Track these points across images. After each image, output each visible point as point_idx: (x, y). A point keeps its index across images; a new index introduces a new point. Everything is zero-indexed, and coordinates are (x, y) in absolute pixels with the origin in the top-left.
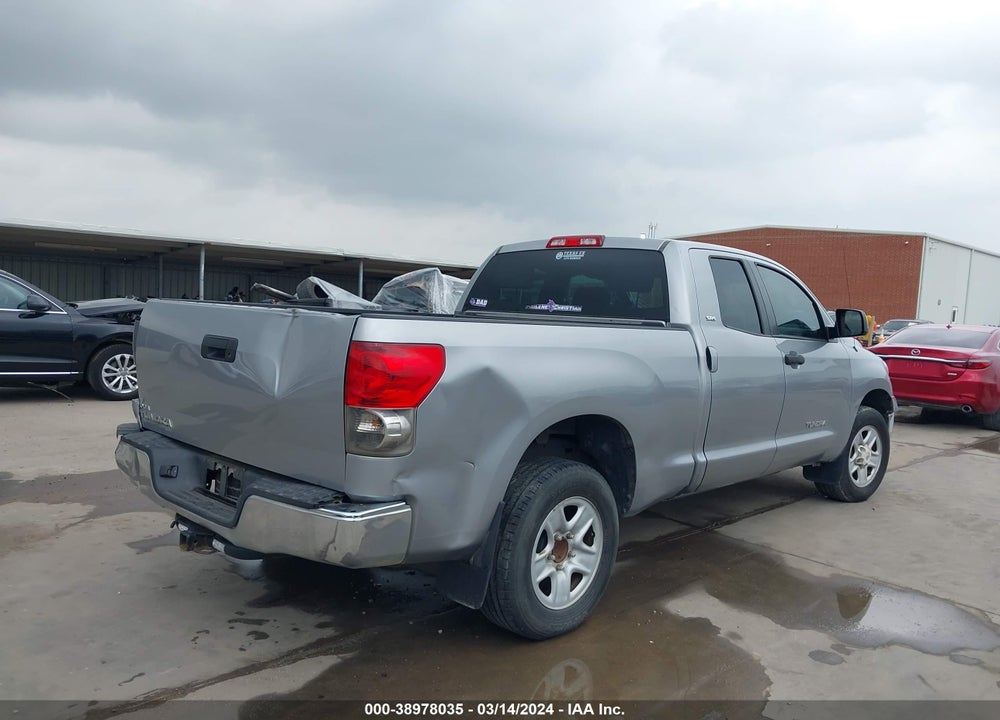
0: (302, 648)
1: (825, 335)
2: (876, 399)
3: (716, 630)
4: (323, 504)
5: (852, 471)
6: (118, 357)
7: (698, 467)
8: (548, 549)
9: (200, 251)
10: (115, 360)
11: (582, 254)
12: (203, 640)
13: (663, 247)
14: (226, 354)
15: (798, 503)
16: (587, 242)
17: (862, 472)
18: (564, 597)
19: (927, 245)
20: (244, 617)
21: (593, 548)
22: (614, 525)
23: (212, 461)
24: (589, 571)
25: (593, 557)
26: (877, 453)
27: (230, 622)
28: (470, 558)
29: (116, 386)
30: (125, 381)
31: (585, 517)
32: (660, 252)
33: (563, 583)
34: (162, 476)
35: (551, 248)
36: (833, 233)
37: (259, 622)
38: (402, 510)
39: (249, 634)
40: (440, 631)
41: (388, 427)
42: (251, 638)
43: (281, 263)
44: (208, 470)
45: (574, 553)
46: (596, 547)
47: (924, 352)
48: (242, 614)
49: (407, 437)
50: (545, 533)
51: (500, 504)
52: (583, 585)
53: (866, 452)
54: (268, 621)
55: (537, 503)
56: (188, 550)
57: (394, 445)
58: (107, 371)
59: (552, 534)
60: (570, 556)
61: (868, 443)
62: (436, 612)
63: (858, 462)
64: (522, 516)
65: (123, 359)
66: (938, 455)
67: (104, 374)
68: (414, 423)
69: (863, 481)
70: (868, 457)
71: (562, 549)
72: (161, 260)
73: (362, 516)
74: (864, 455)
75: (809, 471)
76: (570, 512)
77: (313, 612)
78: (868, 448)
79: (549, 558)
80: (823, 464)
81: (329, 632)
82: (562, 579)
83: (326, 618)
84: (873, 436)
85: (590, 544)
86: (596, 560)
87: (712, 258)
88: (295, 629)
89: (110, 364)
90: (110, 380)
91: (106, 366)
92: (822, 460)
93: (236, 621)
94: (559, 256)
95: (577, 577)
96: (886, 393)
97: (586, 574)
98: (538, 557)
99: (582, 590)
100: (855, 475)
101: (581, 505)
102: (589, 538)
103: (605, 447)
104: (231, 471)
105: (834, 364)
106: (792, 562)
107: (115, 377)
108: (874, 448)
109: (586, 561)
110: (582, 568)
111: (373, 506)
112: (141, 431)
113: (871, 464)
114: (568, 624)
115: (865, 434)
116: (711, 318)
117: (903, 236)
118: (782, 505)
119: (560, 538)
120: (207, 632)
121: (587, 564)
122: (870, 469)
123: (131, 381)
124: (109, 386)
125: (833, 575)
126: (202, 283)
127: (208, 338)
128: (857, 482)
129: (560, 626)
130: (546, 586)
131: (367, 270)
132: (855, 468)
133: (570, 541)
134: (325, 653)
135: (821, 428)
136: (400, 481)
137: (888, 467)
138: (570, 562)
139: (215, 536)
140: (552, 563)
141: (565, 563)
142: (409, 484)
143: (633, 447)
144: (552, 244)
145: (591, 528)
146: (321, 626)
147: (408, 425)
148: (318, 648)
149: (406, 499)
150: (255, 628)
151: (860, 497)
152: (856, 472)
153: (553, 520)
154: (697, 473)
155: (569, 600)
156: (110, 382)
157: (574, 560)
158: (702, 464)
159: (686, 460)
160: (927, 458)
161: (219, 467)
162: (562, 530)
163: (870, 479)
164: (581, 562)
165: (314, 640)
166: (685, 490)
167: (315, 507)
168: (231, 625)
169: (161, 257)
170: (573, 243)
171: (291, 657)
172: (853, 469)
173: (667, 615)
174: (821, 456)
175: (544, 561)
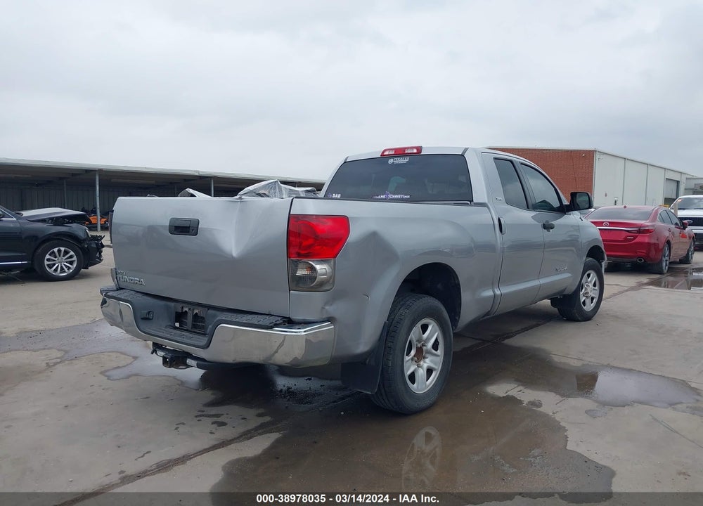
0: (252, 430)
1: (563, 210)
2: (595, 252)
3: (521, 402)
4: (276, 325)
5: (582, 301)
6: (56, 250)
7: (496, 298)
8: (413, 353)
9: (95, 176)
10: (53, 252)
11: (407, 159)
12: (181, 428)
13: (464, 152)
14: (191, 231)
15: (548, 324)
16: (409, 151)
17: (588, 301)
18: (423, 385)
19: (597, 156)
20: (204, 413)
21: (439, 352)
22: (450, 336)
23: (180, 306)
24: (436, 367)
25: (438, 358)
26: (596, 288)
27: (196, 417)
28: (367, 359)
29: (56, 270)
30: (61, 267)
31: (433, 333)
32: (462, 155)
33: (422, 375)
34: (142, 319)
35: (384, 157)
36: (535, 150)
37: (217, 416)
38: (328, 327)
39: (213, 423)
40: (342, 413)
41: (319, 271)
42: (215, 426)
43: (153, 182)
44: (176, 312)
45: (427, 355)
46: (440, 352)
47: (612, 224)
48: (203, 411)
49: (331, 278)
50: (410, 342)
51: (385, 322)
52: (434, 376)
53: (590, 289)
54: (223, 414)
55: (406, 322)
56: (170, 367)
57: (322, 284)
58: (48, 260)
59: (415, 342)
60: (425, 358)
61: (591, 282)
62: (334, 402)
63: (586, 294)
64: (398, 331)
65: (59, 251)
66: (627, 291)
67: (46, 263)
68: (334, 269)
69: (589, 307)
70: (591, 291)
71: (420, 354)
72: (65, 183)
73: (305, 332)
74: (589, 290)
75: (555, 301)
76: (425, 328)
77: (251, 408)
78: (591, 285)
79: (412, 359)
80: (565, 296)
81: (267, 419)
82: (421, 373)
83: (261, 411)
84: (593, 277)
85: (436, 350)
86: (440, 360)
87: (495, 159)
88: (243, 419)
89: (50, 255)
90: (50, 266)
91: (48, 256)
92: (565, 293)
93: (201, 416)
94: (391, 161)
95: (430, 371)
96: (600, 248)
97: (435, 370)
98: (407, 358)
99: (433, 380)
100: (584, 303)
101: (430, 324)
102: (435, 346)
103: (439, 286)
104: (196, 311)
105: (572, 229)
106: (556, 359)
107: (54, 264)
108: (595, 285)
109: (434, 361)
110: (432, 365)
111: (309, 325)
112: (118, 290)
113: (593, 295)
114: (427, 402)
115: (589, 275)
116: (499, 198)
117: (581, 151)
118: (538, 325)
119: (419, 345)
120: (183, 424)
121: (435, 364)
122: (592, 299)
123: (66, 266)
124: (51, 271)
125: (583, 365)
126: (98, 198)
127: (172, 220)
128: (585, 308)
129: (423, 404)
130: (412, 377)
131: (216, 185)
132: (584, 298)
133: (424, 348)
134: (271, 432)
135: (565, 272)
136: (327, 308)
137: (603, 297)
138: (425, 362)
139: (189, 355)
140: (414, 362)
141: (422, 363)
142: (331, 310)
143: (459, 285)
144: (385, 154)
145: (437, 339)
146: (260, 415)
147: (331, 270)
148: (262, 429)
149: (330, 319)
150: (215, 419)
151: (587, 317)
152: (584, 301)
153: (415, 333)
154: (495, 301)
155: (426, 387)
156: (51, 268)
157: (427, 360)
158: (498, 296)
159: (489, 293)
160: (620, 293)
161: (186, 309)
162: (419, 340)
163: (593, 305)
164: (432, 361)
165: (259, 424)
166: (488, 314)
167: (271, 328)
168: (198, 419)
169: (65, 181)
170: (400, 153)
171: (247, 435)
172: (583, 299)
173: (487, 395)
174: (564, 290)
175: (410, 361)
